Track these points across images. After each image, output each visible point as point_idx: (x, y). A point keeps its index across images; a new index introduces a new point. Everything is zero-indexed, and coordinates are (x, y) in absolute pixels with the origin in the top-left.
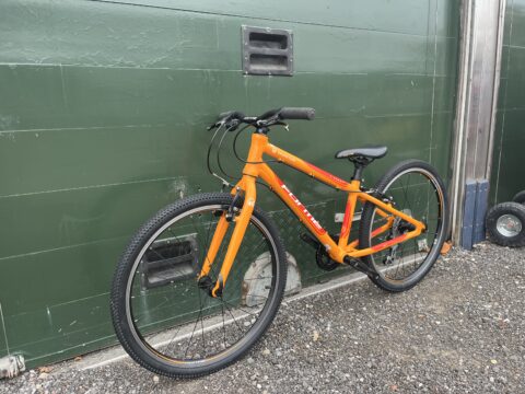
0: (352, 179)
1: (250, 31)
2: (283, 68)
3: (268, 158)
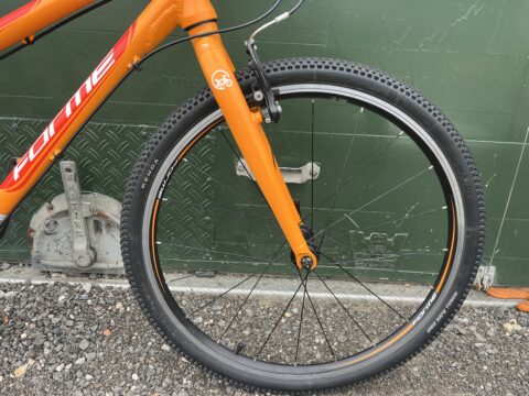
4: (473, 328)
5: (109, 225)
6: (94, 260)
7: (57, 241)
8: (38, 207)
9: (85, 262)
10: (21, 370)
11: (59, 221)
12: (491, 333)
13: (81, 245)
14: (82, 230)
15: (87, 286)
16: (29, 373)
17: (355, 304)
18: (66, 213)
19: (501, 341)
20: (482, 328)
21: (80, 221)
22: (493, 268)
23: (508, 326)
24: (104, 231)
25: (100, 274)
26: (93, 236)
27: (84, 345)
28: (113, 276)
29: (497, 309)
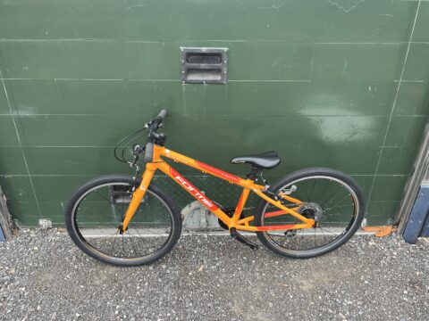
0: (247, 177)
1: (187, 52)
2: (219, 78)
4: (357, 245)
6: (208, 226)
8: (185, 206)
9: (204, 227)
10: (201, 269)
11: (195, 212)
12: (364, 246)
13: (203, 221)
14: (204, 215)
15: (205, 235)
16: (204, 269)
17: (311, 236)
18: (199, 209)
19: (367, 250)
20: (360, 244)
21: (204, 211)
22: (365, 220)
23: (370, 243)
25: (208, 230)
26: (208, 217)
27: (216, 258)
28: (213, 231)
29: (367, 236)
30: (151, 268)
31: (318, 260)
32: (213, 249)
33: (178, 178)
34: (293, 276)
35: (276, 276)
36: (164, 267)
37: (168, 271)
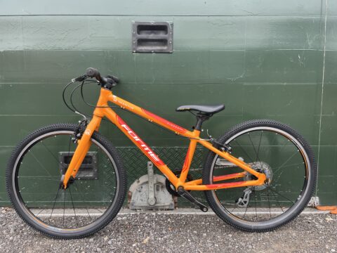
0: (194, 128)
1: (138, 24)
2: (165, 48)
3: (111, 105)
4: (314, 221)
5: (162, 187)
6: (156, 203)
7: (141, 195)
8: (133, 181)
9: (153, 203)
11: (143, 186)
12: (321, 221)
18: (147, 182)
19: (325, 224)
20: (317, 220)
21: (152, 185)
22: (317, 198)
23: (327, 219)
24: (160, 189)
25: (157, 209)
26: (156, 192)
29: (322, 214)
30: (91, 240)
31: (275, 233)
32: (161, 225)
33: (124, 126)
34: (250, 247)
35: (230, 246)
36: (106, 239)
37: (110, 242)
